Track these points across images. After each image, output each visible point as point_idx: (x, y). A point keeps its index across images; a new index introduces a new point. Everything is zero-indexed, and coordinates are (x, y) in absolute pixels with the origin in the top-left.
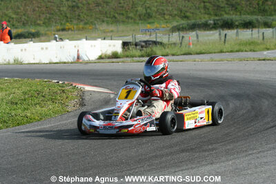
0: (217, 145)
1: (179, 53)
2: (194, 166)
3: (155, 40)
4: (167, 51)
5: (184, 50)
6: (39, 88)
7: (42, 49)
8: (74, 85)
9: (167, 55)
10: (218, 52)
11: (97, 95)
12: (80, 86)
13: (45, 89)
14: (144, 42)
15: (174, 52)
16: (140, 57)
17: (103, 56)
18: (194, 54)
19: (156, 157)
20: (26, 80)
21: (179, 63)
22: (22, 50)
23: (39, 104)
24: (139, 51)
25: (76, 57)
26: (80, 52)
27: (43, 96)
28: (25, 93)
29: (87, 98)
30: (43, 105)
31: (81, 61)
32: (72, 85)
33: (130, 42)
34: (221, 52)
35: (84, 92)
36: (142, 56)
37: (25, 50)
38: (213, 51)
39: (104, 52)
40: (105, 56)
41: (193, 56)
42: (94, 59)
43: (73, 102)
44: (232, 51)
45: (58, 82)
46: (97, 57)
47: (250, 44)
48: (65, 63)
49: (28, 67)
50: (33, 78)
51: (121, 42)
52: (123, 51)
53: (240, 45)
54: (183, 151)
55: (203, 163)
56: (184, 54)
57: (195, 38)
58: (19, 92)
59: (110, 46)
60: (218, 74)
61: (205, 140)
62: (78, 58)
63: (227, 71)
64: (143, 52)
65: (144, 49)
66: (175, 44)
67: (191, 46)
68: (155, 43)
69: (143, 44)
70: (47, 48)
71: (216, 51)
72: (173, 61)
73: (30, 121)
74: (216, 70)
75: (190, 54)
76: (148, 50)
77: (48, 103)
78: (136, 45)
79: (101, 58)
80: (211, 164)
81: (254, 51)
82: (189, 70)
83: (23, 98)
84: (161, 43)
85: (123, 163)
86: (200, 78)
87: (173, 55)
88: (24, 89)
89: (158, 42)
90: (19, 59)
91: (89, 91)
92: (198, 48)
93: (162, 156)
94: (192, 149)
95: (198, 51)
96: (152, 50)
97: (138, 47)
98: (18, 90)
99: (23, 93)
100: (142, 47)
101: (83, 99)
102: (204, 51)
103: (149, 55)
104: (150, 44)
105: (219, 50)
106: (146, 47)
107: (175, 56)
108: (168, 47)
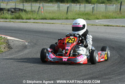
1: (38, 18)
4: (29, 16)
9: (30, 19)
10: (65, 19)
11: (17, 42)
14: (14, 9)
15: (35, 17)
16: (11, 19)
18: (48, 19)
24: (10, 15)
34: (67, 19)
36: (13, 18)
38: (61, 18)
41: (48, 20)
43: (3, 46)
47: (85, 15)
53: (78, 15)
64: (13, 16)
65: (14, 13)
66: (35, 11)
68: (22, 10)
69: (13, 10)
71: (63, 18)
75: (46, 19)
78: (8, 10)
81: (89, 19)
84: (25, 11)
87: (34, 19)
95: (51, 17)
96: (20, 15)
97: (10, 12)
100: (13, 12)
101: (9, 44)
102: (55, 18)
103: (18, 18)
104: (17, 11)
105: (65, 18)
106: (15, 13)
107: (36, 20)
108: (30, 13)
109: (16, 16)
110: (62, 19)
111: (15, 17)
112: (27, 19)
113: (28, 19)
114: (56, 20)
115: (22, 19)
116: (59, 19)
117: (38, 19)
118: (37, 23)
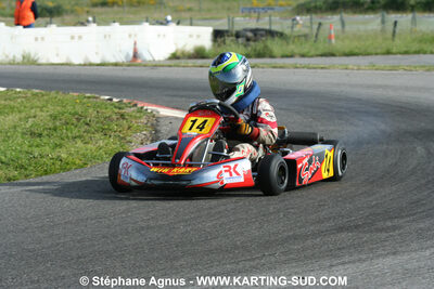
0: (401, 221)
1: (313, 52)
2: (364, 257)
3: (267, 27)
4: (292, 48)
5: (322, 47)
6: (79, 109)
7: (72, 38)
8: (139, 106)
9: (292, 56)
10: (384, 54)
12: (150, 108)
13: (90, 110)
14: (252, 31)
15: (305, 51)
17: (178, 54)
18: (340, 56)
19: (295, 237)
20: (53, 94)
21: (319, 71)
22: (36, 39)
23: (80, 137)
24: (241, 47)
25: (131, 54)
26: (139, 47)
27: (87, 124)
28: (54, 118)
29: (164, 129)
30: (87, 139)
31: (139, 61)
32: (136, 105)
33: (227, 31)
34: (388, 53)
35: (158, 119)
37: (43, 39)
38: (373, 51)
39: (180, 47)
40: (183, 53)
41: (337, 58)
42: (162, 59)
43: (140, 136)
44: (406, 53)
45: (111, 100)
46: (168, 56)
48: (116, 65)
49: (51, 70)
50: (66, 91)
51: (210, 30)
52: (214, 45)
53: (421, 41)
54: (341, 229)
55: (380, 252)
56: (322, 55)
57: (339, 27)
58: (43, 115)
59: (191, 36)
60: (391, 94)
61: (379, 211)
62: (135, 56)
63: (407, 89)
64: (249, 49)
65: (252, 43)
66: (306, 36)
67: (333, 41)
68: (271, 33)
69: (250, 34)
70: (80, 37)
71: (379, 51)
72: (309, 68)
73: (66, 166)
74: (385, 87)
75: (333, 55)
76: (259, 46)
77: (97, 135)
78: (238, 35)
79: (174, 57)
80: (394, 254)
82: (338, 85)
83: (51, 125)
84: (281, 35)
85: (236, 247)
86: (360, 100)
87: (303, 56)
88: (52, 109)
89: (277, 33)
90: (32, 55)
91: (168, 117)
92: (348, 46)
93: (306, 237)
94: (357, 227)
95: (347, 51)
96: (266, 47)
97: (240, 40)
98: (42, 111)
99: (51, 116)
100: (248, 40)
101: (156, 131)
102: (357, 51)
103: (259, 55)
104: (262, 36)
105: (384, 50)
106: (255, 41)
107: (306, 59)
108: (293, 42)
109: (255, 50)
110: (377, 54)
111: (252, 53)
112: (283, 57)
113: (287, 56)
114: (360, 57)
115: (272, 57)
116: (368, 54)
117: (312, 56)
118: (281, 67)
